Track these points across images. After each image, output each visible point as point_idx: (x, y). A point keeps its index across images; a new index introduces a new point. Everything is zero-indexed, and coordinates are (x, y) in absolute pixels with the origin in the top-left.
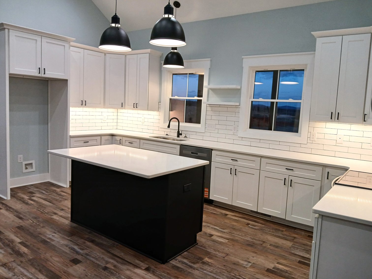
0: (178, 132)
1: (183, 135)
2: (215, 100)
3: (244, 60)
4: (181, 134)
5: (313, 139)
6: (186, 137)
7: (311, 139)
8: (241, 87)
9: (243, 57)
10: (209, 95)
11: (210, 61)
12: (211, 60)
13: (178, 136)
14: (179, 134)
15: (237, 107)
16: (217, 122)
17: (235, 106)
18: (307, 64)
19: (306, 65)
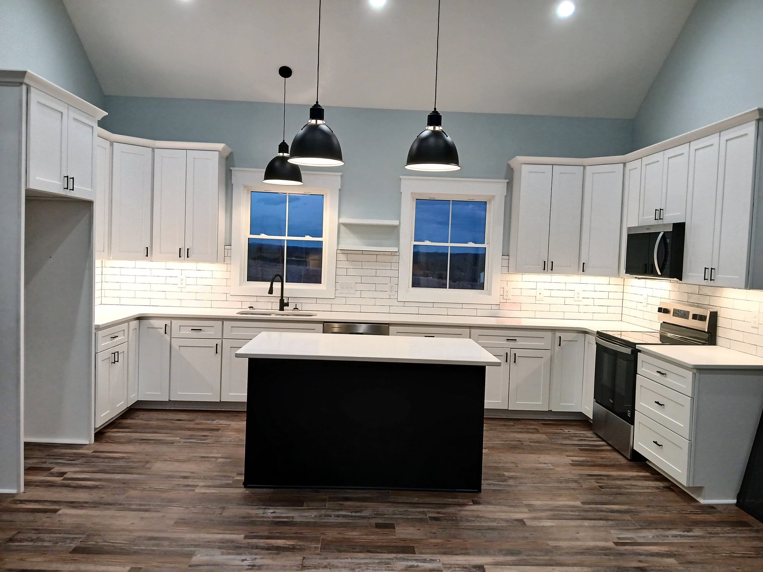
0: (282, 301)
1: (291, 306)
2: (352, 243)
3: (402, 181)
4: (287, 305)
5: (507, 298)
6: (297, 309)
7: (505, 297)
8: (400, 223)
9: (401, 177)
10: (341, 234)
11: (339, 178)
12: (341, 176)
13: (282, 309)
14: (283, 305)
15: (392, 254)
16: (358, 280)
17: (390, 253)
18: (495, 196)
19: (493, 197)
